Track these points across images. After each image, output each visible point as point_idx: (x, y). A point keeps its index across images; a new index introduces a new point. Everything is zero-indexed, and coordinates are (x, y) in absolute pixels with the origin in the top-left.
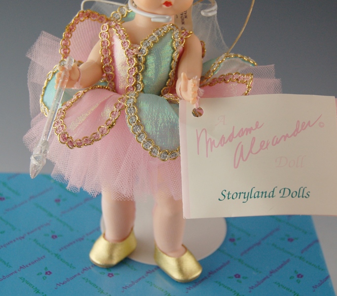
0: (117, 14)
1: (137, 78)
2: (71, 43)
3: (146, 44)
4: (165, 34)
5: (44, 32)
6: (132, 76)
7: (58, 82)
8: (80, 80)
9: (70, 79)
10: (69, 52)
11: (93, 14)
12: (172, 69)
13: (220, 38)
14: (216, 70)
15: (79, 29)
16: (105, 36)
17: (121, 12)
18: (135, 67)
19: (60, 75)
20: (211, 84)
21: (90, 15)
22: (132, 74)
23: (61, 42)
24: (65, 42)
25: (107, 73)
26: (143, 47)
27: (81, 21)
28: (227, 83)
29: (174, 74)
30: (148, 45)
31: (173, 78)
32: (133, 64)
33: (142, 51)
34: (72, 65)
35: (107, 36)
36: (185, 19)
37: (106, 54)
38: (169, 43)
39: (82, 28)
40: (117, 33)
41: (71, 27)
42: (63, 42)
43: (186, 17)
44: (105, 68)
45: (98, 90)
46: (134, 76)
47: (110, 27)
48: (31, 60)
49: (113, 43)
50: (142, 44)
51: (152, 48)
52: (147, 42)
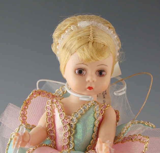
0: (59, 91)
1: (70, 139)
2: (28, 112)
3: (76, 116)
4: (89, 108)
5: (10, 104)
6: (66, 138)
7: (14, 144)
8: (30, 142)
9: (23, 141)
10: (26, 118)
11: (42, 92)
12: (94, 133)
13: (129, 108)
14: (125, 133)
15: (33, 102)
16: (49, 109)
17: (62, 90)
18: (68, 131)
19: (16, 139)
20: (122, 142)
21: (40, 93)
22: (66, 136)
23: (21, 112)
24: (23, 112)
25: (50, 134)
26: (73, 118)
27: (34, 97)
28: (133, 141)
29: (96, 135)
30: (77, 116)
31: (95, 139)
32: (67, 130)
33: (73, 121)
34: (24, 132)
35: (51, 109)
36: (105, 95)
37: (50, 121)
38: (92, 115)
39: (35, 101)
40: (57, 107)
41: (27, 102)
42: (22, 112)
43: (106, 94)
44: (49, 131)
45: (44, 147)
46: (67, 138)
47: (52, 103)
48: (1, 123)
49: (54, 114)
50: (73, 116)
51: (80, 118)
52: (76, 114)
